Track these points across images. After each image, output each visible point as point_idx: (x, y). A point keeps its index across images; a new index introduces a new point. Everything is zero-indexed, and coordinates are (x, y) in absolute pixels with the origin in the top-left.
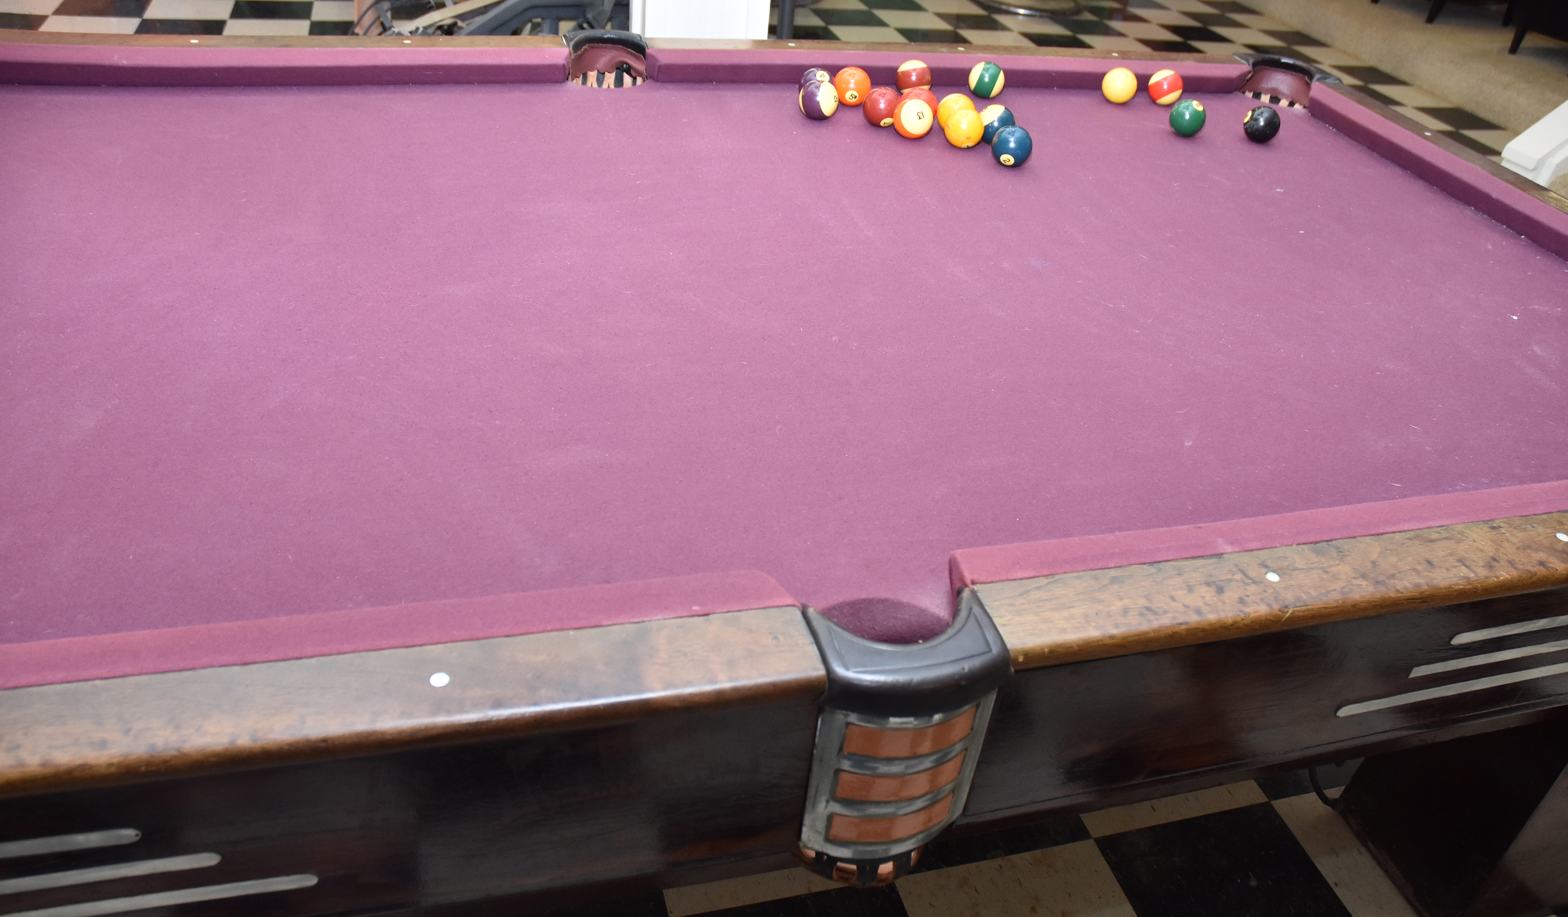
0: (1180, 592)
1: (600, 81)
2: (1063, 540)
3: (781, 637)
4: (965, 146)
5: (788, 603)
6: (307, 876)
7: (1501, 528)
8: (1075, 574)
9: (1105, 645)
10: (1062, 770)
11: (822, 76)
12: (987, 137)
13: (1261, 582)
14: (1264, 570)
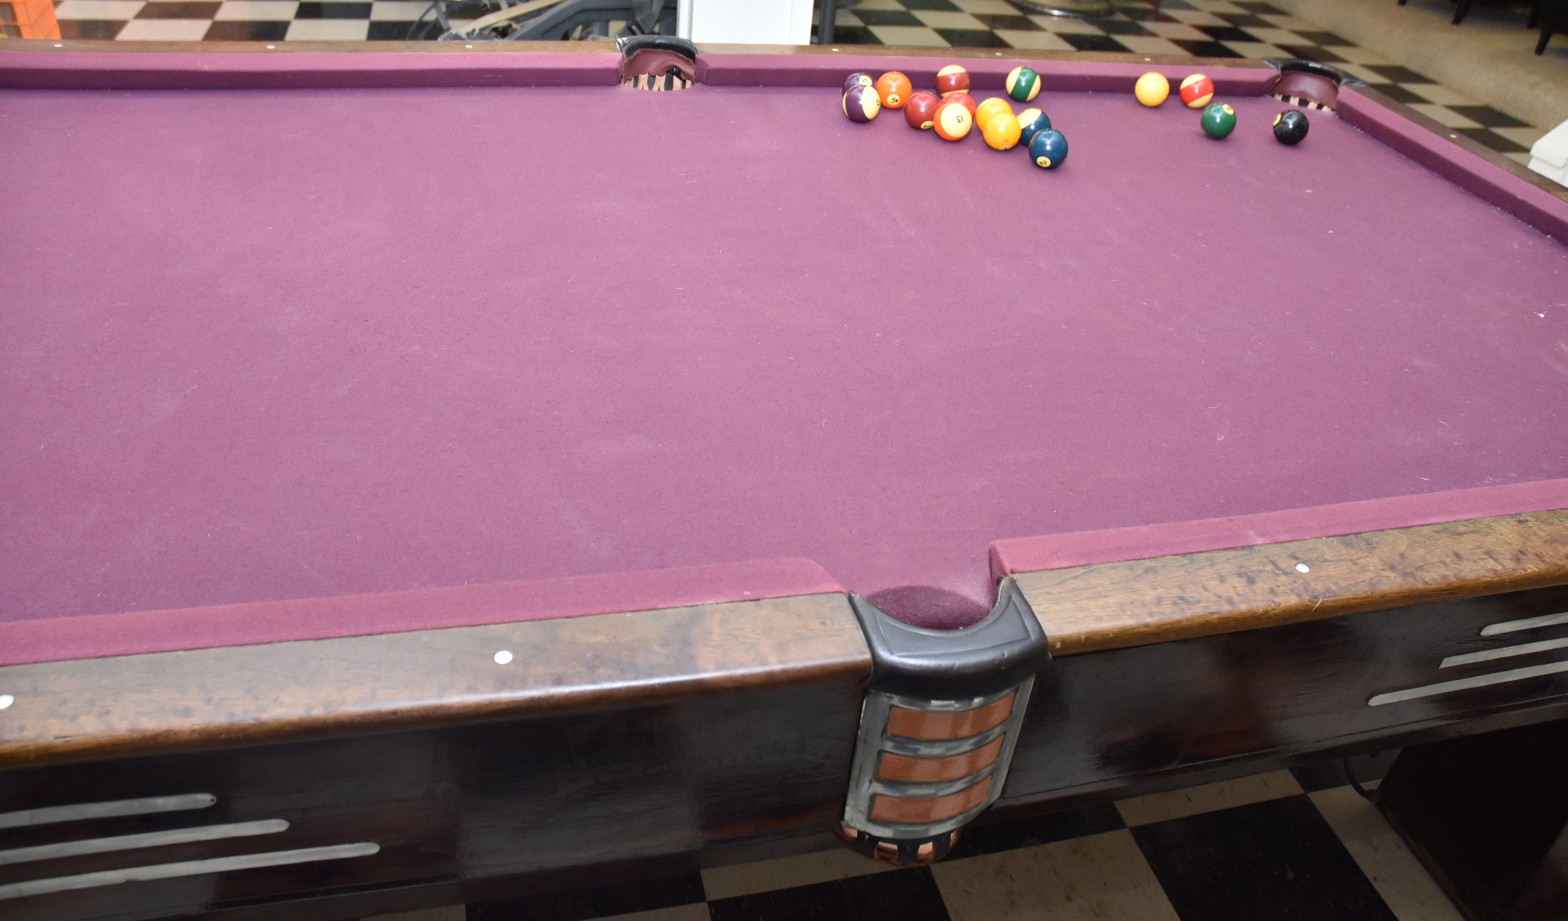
0: (1212, 583)
1: (651, 84)
2: (1099, 531)
3: (828, 622)
4: (1002, 148)
5: (835, 589)
6: (369, 844)
7: (1529, 522)
8: (1111, 564)
9: (1139, 633)
10: (1098, 755)
11: (865, 80)
12: (1025, 140)
13: (1291, 573)
14: (1294, 562)
